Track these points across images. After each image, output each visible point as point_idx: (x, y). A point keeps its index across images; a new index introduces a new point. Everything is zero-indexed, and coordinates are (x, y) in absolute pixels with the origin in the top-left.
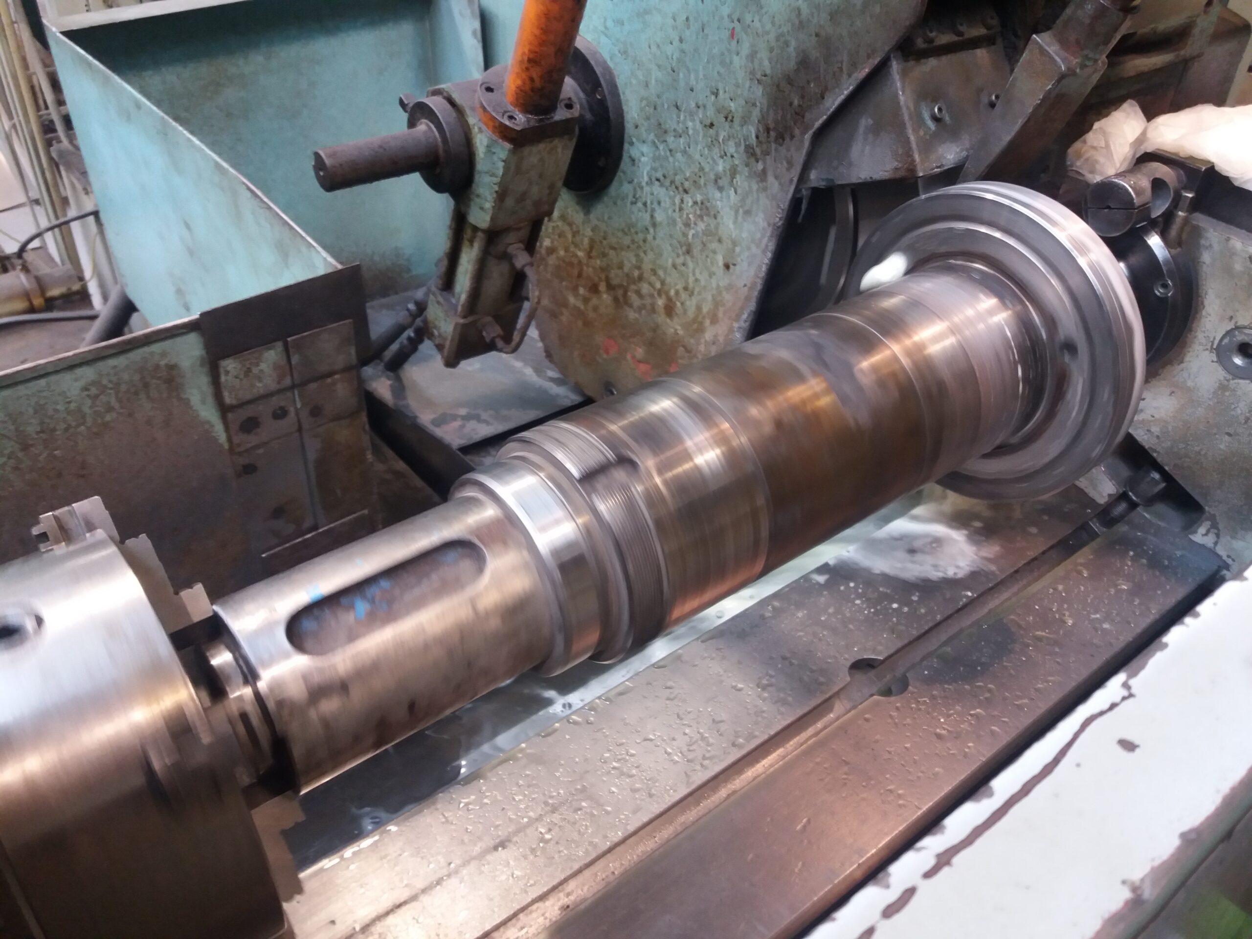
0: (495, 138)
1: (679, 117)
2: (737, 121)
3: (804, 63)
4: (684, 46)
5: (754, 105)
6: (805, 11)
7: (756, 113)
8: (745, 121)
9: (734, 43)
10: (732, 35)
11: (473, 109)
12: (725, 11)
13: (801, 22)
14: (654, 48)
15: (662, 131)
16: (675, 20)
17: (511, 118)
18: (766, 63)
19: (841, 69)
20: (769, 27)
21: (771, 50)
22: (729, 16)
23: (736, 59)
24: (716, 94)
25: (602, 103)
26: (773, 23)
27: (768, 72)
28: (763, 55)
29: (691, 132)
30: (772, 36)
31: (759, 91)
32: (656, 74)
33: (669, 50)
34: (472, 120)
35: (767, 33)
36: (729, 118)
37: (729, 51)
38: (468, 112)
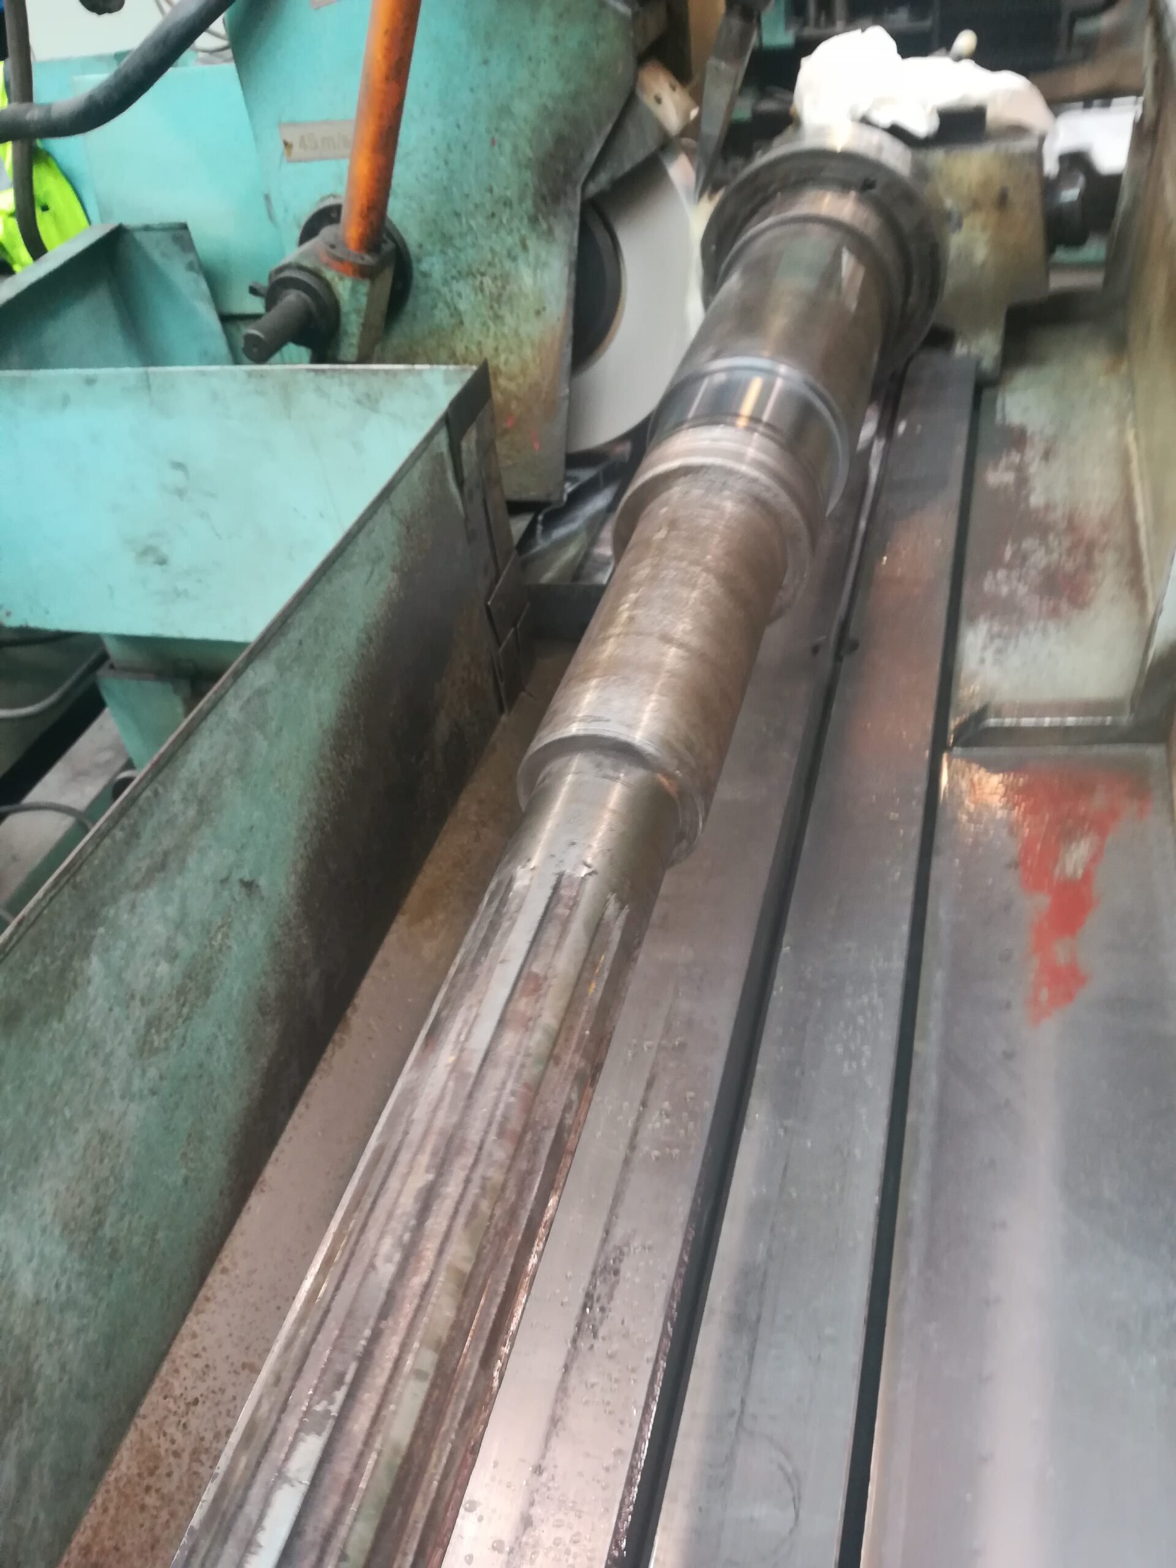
0: (355, 280)
1: (460, 221)
2: (515, 202)
4: (450, 167)
5: (526, 185)
6: (550, 105)
8: (521, 200)
9: (496, 147)
10: (493, 142)
12: (482, 128)
13: (549, 113)
15: (446, 239)
17: (361, 259)
18: (528, 151)
19: (590, 132)
20: (523, 126)
21: (530, 141)
22: (486, 130)
23: (502, 159)
24: (491, 190)
26: (526, 122)
27: (532, 157)
28: (524, 146)
29: (475, 228)
30: (528, 131)
31: (528, 175)
32: (430, 199)
33: (438, 174)
34: (328, 275)
35: (523, 130)
36: (507, 203)
37: (494, 155)
38: (322, 271)
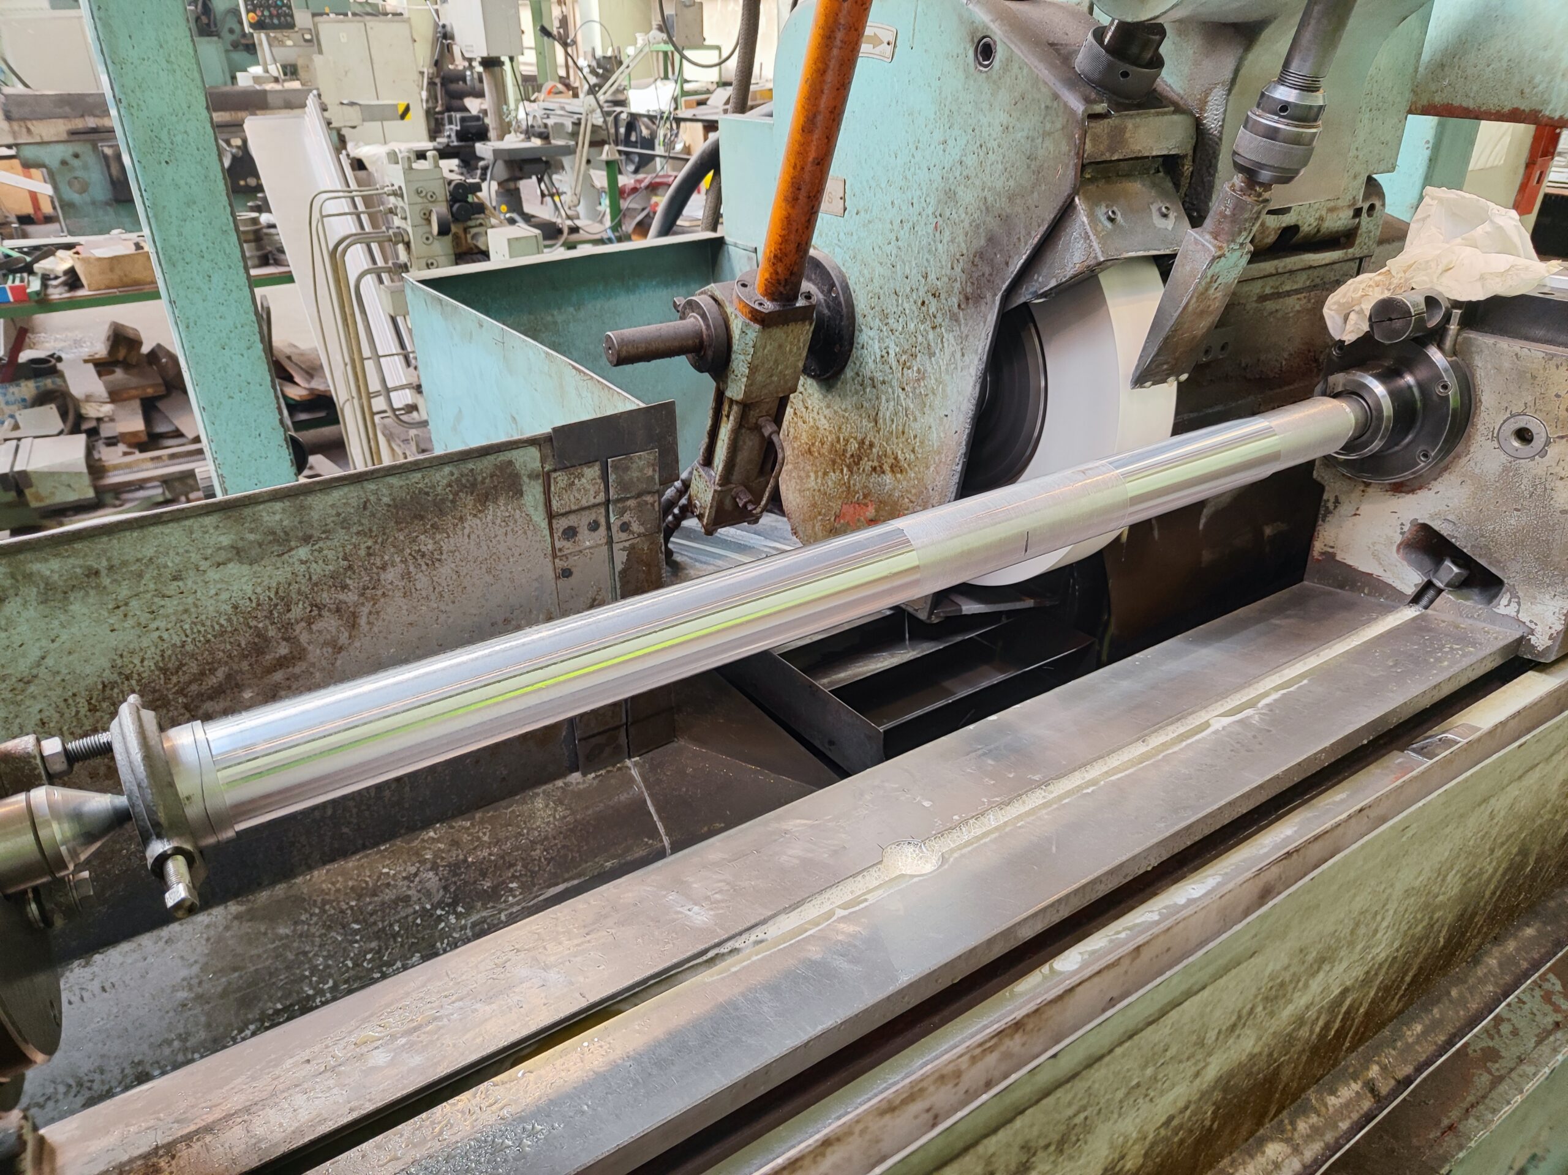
0: (748, 321)
1: (897, 301)
2: (943, 296)
3: (991, 240)
4: (900, 243)
5: (956, 280)
6: (990, 199)
7: (957, 285)
8: (949, 295)
9: (938, 234)
10: (936, 228)
11: (731, 302)
12: (930, 210)
13: (987, 209)
14: (876, 249)
15: (885, 316)
16: (891, 223)
17: (761, 304)
18: (963, 245)
19: (1019, 239)
20: (963, 216)
21: (966, 234)
22: (933, 213)
23: (940, 246)
24: (926, 277)
25: (836, 298)
26: (967, 213)
27: (965, 252)
28: (961, 239)
29: (907, 312)
30: (966, 224)
31: (958, 269)
32: (879, 270)
33: (888, 249)
34: (729, 310)
35: (962, 221)
36: (937, 294)
37: (935, 242)
38: (727, 304)
